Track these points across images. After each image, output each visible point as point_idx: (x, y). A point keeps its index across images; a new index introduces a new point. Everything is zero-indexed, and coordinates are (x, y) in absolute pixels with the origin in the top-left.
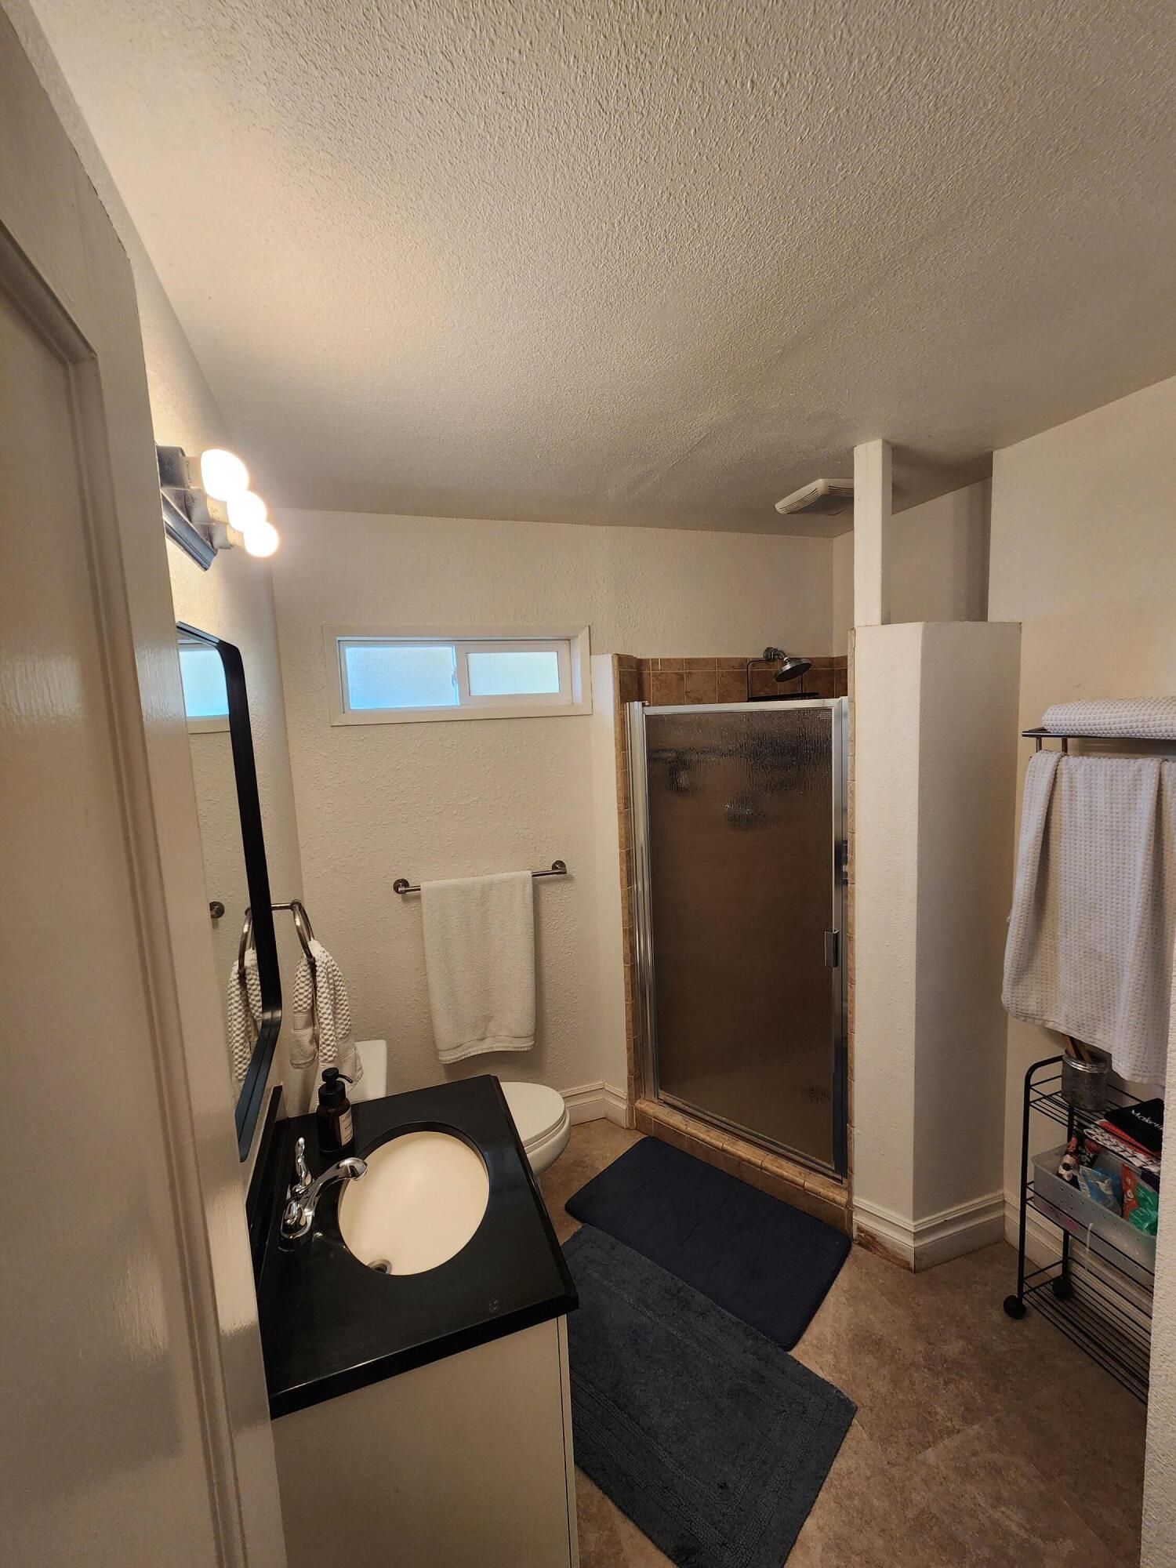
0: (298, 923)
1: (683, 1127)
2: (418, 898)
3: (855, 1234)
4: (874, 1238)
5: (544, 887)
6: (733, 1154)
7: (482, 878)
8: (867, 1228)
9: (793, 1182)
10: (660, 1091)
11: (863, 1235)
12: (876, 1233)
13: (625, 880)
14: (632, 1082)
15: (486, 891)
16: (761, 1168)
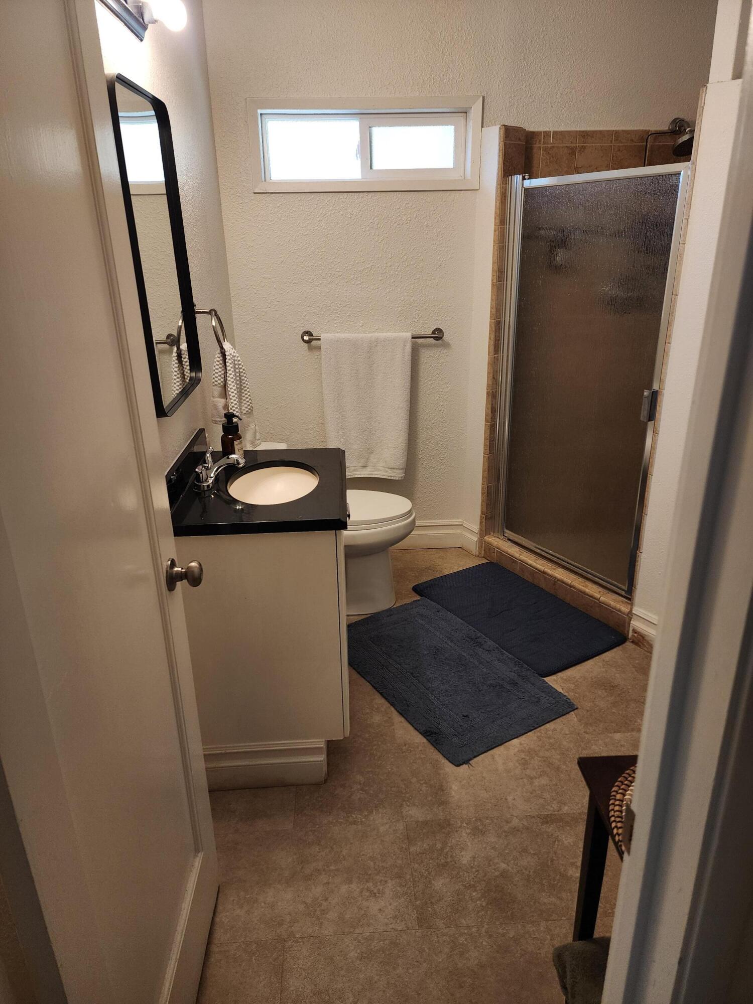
0: (214, 324)
1: (517, 555)
2: (319, 348)
3: (631, 634)
4: (643, 637)
5: (423, 351)
6: (551, 576)
7: (370, 335)
8: (639, 630)
9: (592, 597)
10: (505, 530)
11: (636, 635)
12: (646, 634)
13: (492, 347)
14: (484, 520)
15: (372, 346)
16: (571, 586)
